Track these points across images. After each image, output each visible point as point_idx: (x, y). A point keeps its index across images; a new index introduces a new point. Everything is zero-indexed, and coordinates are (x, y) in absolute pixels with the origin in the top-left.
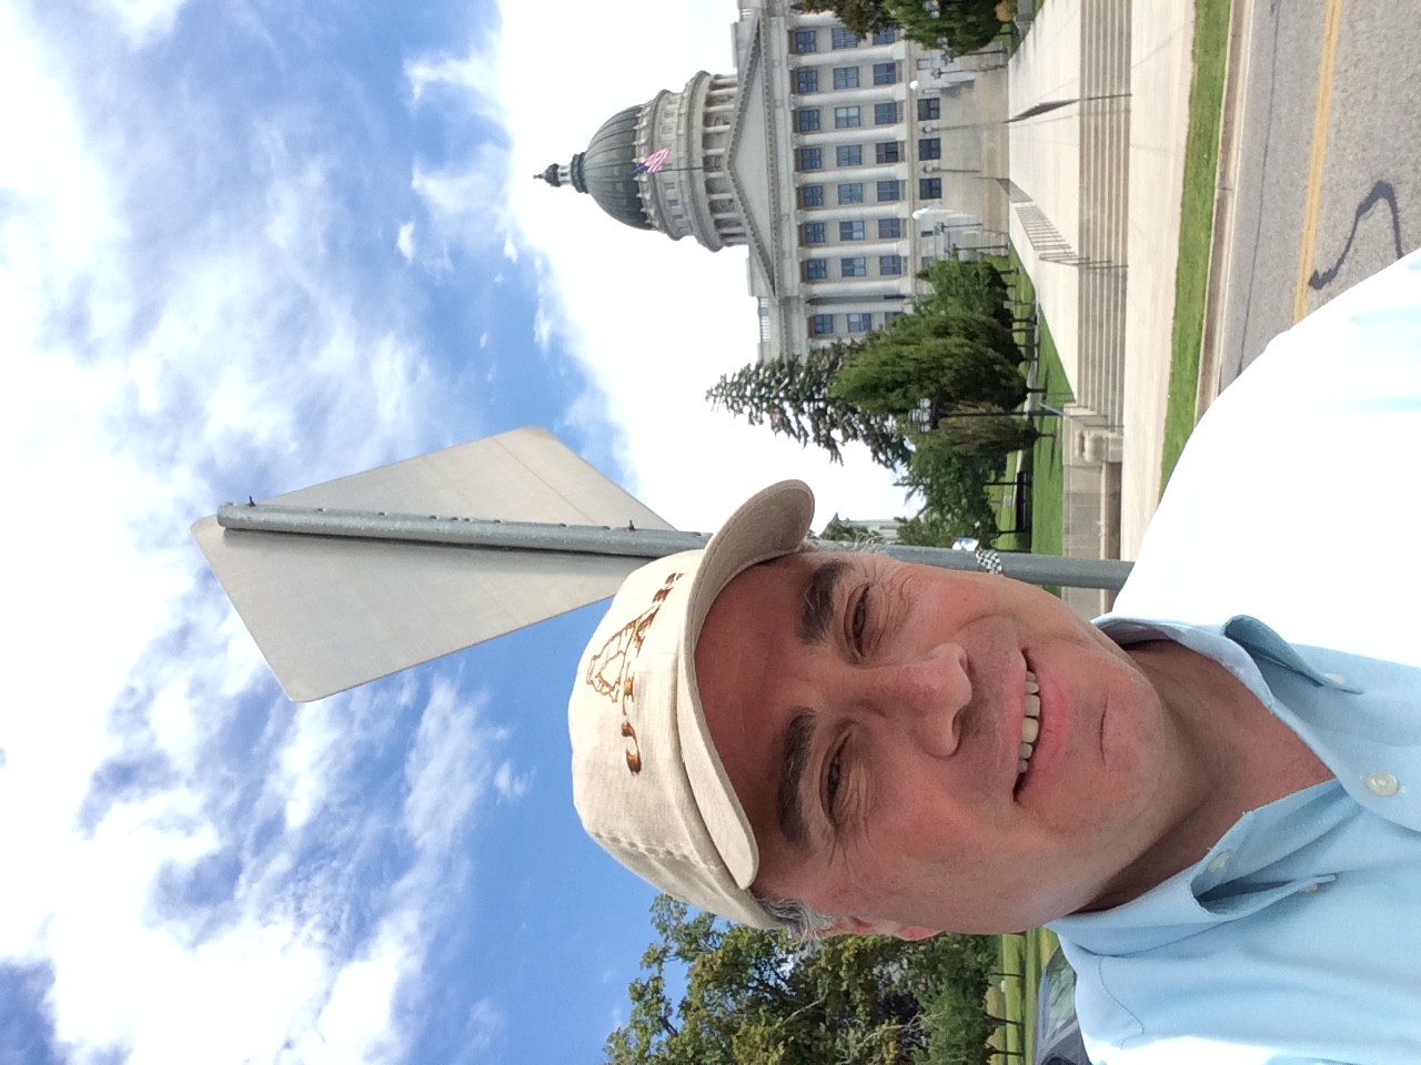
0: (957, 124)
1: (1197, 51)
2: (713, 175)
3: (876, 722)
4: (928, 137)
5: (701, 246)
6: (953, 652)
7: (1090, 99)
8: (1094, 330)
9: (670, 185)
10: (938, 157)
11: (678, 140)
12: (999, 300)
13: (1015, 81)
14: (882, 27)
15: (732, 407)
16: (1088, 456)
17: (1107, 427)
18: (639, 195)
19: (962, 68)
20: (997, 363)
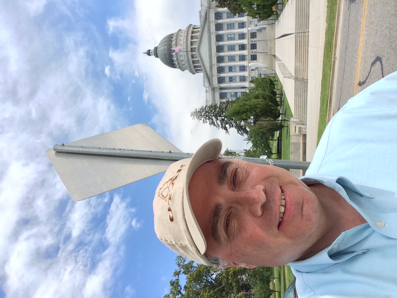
0: (261, 39)
1: (328, 20)
2: (193, 53)
3: (239, 207)
4: (253, 43)
5: (190, 73)
6: (261, 187)
7: (298, 33)
8: (299, 97)
9: (181, 56)
10: (256, 49)
11: (184, 43)
12: (272, 89)
13: (277, 27)
14: (241, 12)
15: (198, 118)
16: (297, 132)
17: (302, 124)
18: (173, 59)
19: (263, 24)
20: (272, 106)
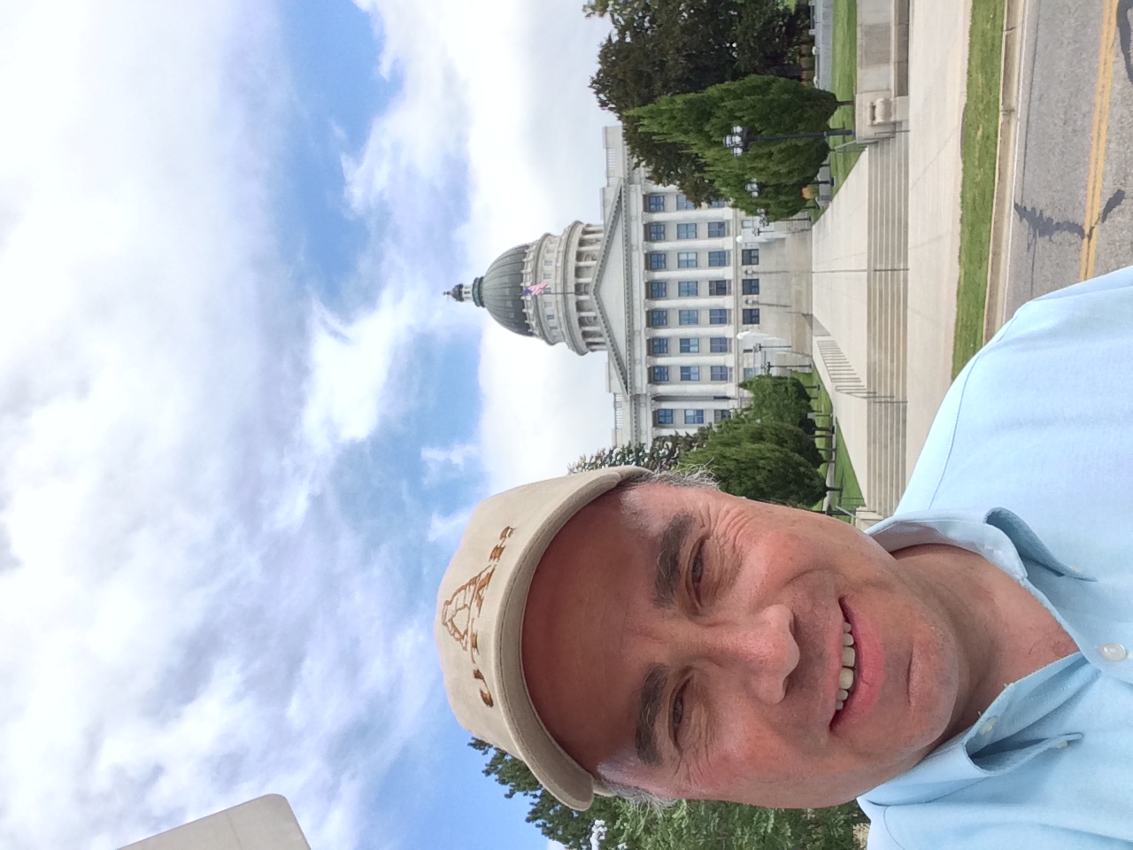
0: (774, 269)
2: (582, 298)
4: (749, 277)
5: (571, 351)
7: (875, 270)
8: (880, 450)
9: (548, 304)
10: (758, 293)
11: (556, 271)
12: (803, 411)
13: (817, 242)
14: (714, 198)
18: (525, 311)
19: (777, 230)
20: (801, 466)
